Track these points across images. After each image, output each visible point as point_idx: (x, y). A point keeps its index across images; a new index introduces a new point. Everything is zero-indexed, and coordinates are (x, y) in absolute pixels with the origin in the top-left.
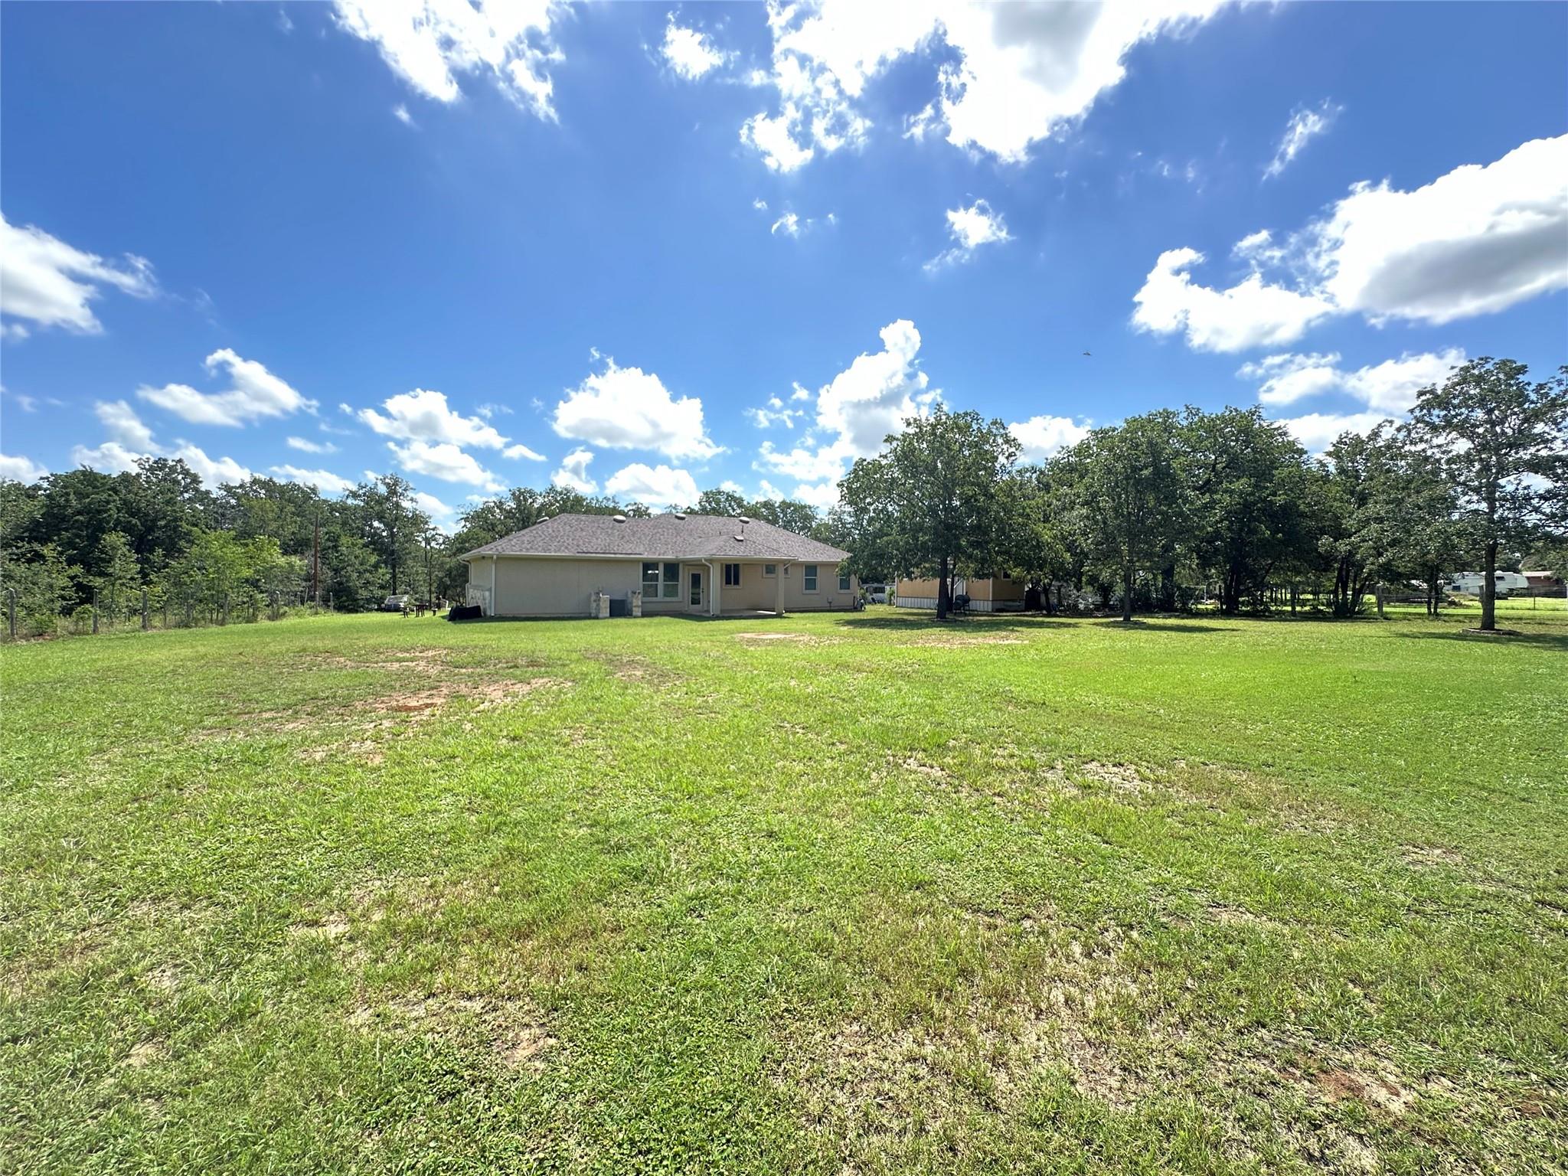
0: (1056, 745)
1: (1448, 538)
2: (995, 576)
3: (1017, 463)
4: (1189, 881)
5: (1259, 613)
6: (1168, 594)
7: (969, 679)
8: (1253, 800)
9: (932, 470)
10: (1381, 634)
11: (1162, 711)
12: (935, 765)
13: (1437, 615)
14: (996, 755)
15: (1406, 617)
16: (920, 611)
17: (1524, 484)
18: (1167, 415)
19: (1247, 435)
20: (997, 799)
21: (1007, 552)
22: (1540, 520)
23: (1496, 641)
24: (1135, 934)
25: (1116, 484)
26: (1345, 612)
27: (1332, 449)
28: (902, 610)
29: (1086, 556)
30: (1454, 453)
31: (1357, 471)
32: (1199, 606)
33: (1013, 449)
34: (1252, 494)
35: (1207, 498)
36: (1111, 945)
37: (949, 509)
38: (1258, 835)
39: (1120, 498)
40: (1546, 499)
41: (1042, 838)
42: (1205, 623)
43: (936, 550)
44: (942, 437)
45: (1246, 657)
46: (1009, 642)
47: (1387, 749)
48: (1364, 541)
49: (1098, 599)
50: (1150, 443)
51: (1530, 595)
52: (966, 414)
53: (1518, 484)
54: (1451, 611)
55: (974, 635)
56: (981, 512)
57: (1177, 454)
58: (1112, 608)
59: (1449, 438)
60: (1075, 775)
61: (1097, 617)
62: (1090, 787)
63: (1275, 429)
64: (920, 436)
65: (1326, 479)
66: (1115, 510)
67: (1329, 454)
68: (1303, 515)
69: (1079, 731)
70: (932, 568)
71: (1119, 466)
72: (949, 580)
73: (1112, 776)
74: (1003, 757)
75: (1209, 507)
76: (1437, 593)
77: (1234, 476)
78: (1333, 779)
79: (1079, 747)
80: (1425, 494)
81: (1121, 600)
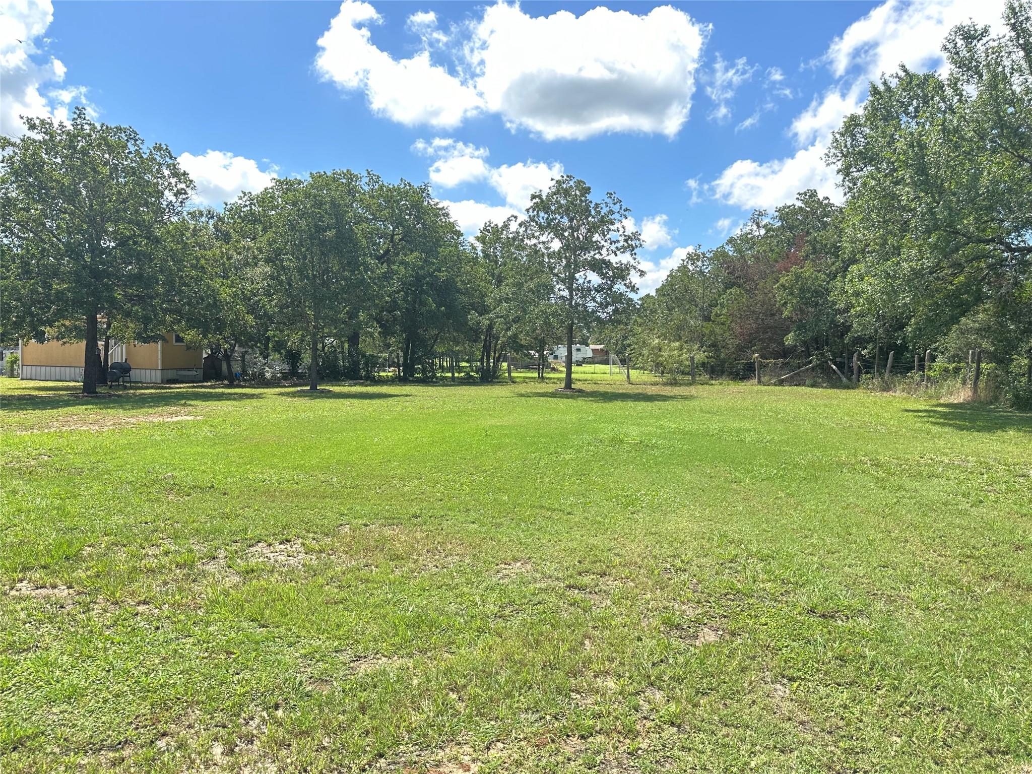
0: (221, 532)
1: (547, 317)
2: (164, 339)
3: (188, 203)
4: (336, 643)
5: (426, 381)
6: (354, 362)
7: (120, 467)
8: (401, 552)
9: (72, 196)
10: (508, 394)
11: (335, 479)
12: (59, 583)
13: (543, 378)
14: (147, 555)
15: (525, 380)
16: (60, 384)
17: (588, 279)
18: (351, 177)
19: (418, 211)
20: (141, 608)
21: (178, 311)
22: (595, 306)
23: (572, 397)
24: (280, 713)
25: (301, 242)
26: (488, 377)
27: (479, 235)
28: (32, 384)
29: (270, 319)
30: (552, 250)
31: (496, 256)
32: (382, 374)
33: (183, 186)
34: (422, 268)
35: (384, 268)
36: (255, 732)
37: (96, 250)
38: (400, 583)
39: (305, 258)
40: (599, 292)
41: (191, 640)
42: (384, 389)
43: (78, 303)
44: (84, 152)
45: (413, 420)
46: (179, 418)
47: (499, 489)
48: (498, 317)
49: (286, 367)
50: (333, 203)
51: (594, 363)
52: (119, 129)
53: (585, 279)
54: (552, 375)
55: (134, 412)
56: (142, 258)
57: (359, 220)
58: (301, 376)
59: (549, 237)
60: (239, 560)
61: (285, 387)
62: (253, 571)
63: (439, 209)
64: (50, 145)
65: (475, 260)
66: (300, 271)
67: (477, 239)
68: (459, 291)
69: (249, 512)
70: (76, 327)
71: (303, 222)
72: (101, 343)
73: (278, 554)
74: (155, 556)
75: (387, 277)
76: (543, 362)
77: (409, 249)
78: (461, 520)
79: (245, 531)
80: (535, 281)
81: (309, 368)
